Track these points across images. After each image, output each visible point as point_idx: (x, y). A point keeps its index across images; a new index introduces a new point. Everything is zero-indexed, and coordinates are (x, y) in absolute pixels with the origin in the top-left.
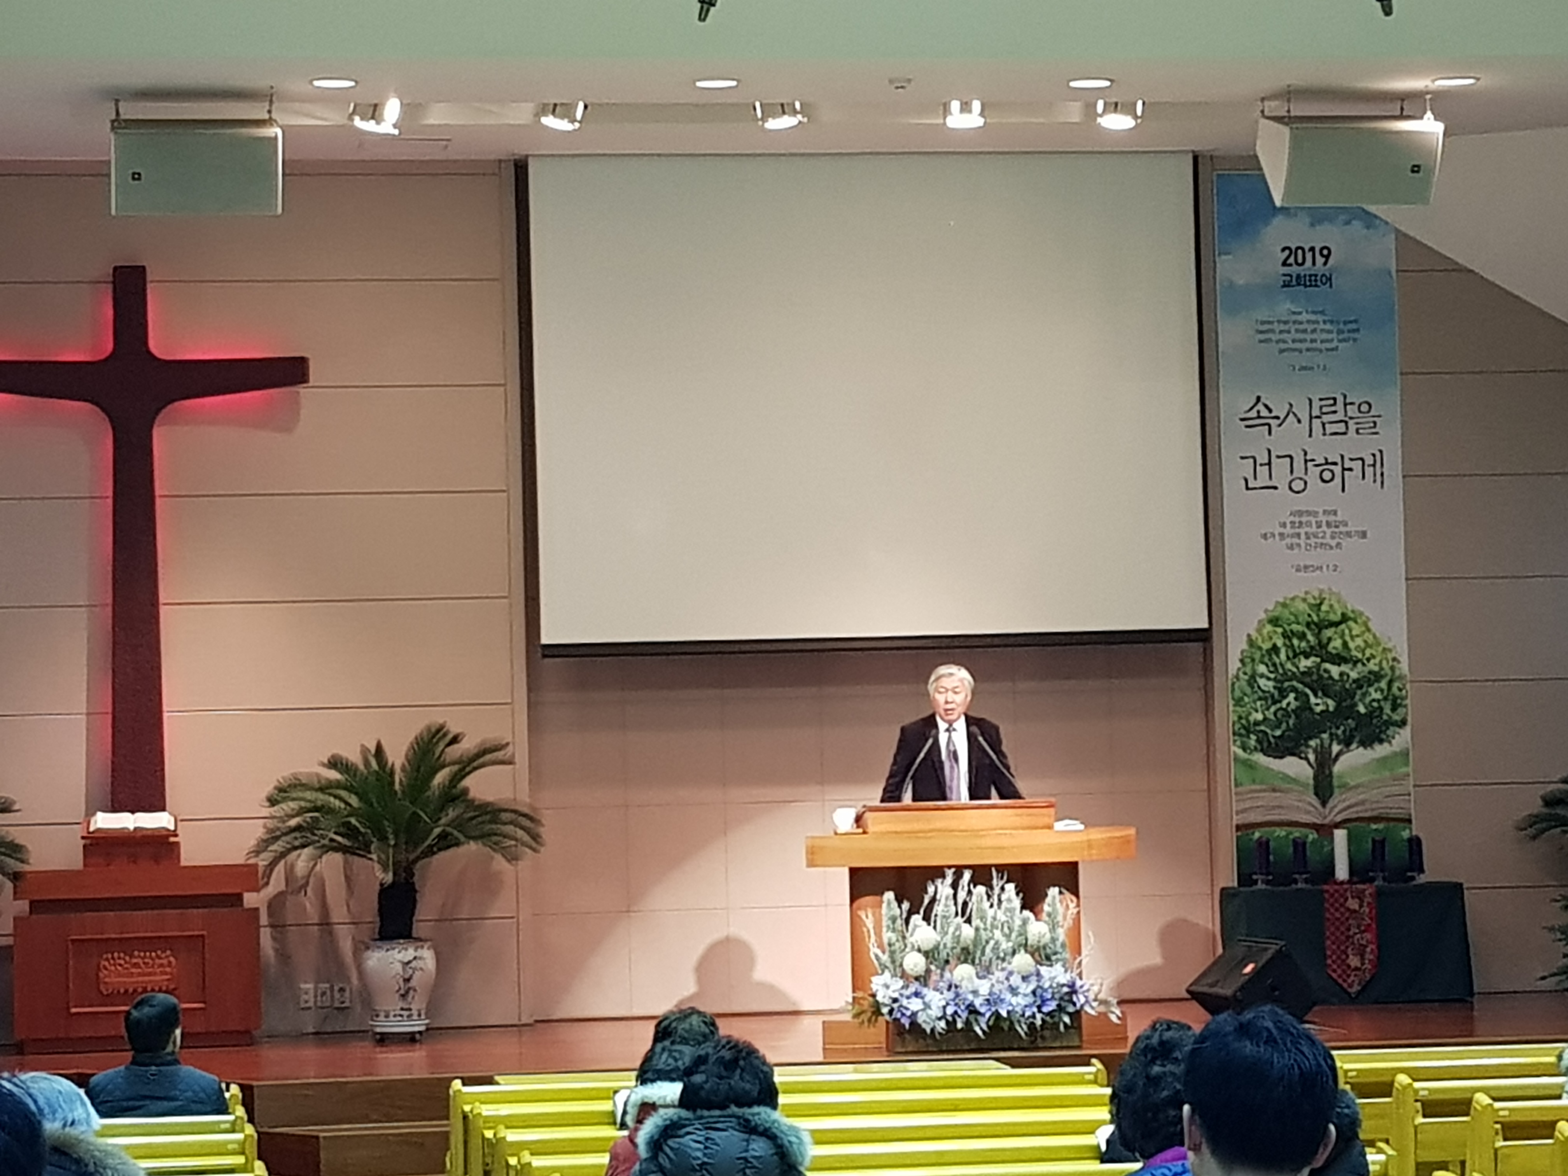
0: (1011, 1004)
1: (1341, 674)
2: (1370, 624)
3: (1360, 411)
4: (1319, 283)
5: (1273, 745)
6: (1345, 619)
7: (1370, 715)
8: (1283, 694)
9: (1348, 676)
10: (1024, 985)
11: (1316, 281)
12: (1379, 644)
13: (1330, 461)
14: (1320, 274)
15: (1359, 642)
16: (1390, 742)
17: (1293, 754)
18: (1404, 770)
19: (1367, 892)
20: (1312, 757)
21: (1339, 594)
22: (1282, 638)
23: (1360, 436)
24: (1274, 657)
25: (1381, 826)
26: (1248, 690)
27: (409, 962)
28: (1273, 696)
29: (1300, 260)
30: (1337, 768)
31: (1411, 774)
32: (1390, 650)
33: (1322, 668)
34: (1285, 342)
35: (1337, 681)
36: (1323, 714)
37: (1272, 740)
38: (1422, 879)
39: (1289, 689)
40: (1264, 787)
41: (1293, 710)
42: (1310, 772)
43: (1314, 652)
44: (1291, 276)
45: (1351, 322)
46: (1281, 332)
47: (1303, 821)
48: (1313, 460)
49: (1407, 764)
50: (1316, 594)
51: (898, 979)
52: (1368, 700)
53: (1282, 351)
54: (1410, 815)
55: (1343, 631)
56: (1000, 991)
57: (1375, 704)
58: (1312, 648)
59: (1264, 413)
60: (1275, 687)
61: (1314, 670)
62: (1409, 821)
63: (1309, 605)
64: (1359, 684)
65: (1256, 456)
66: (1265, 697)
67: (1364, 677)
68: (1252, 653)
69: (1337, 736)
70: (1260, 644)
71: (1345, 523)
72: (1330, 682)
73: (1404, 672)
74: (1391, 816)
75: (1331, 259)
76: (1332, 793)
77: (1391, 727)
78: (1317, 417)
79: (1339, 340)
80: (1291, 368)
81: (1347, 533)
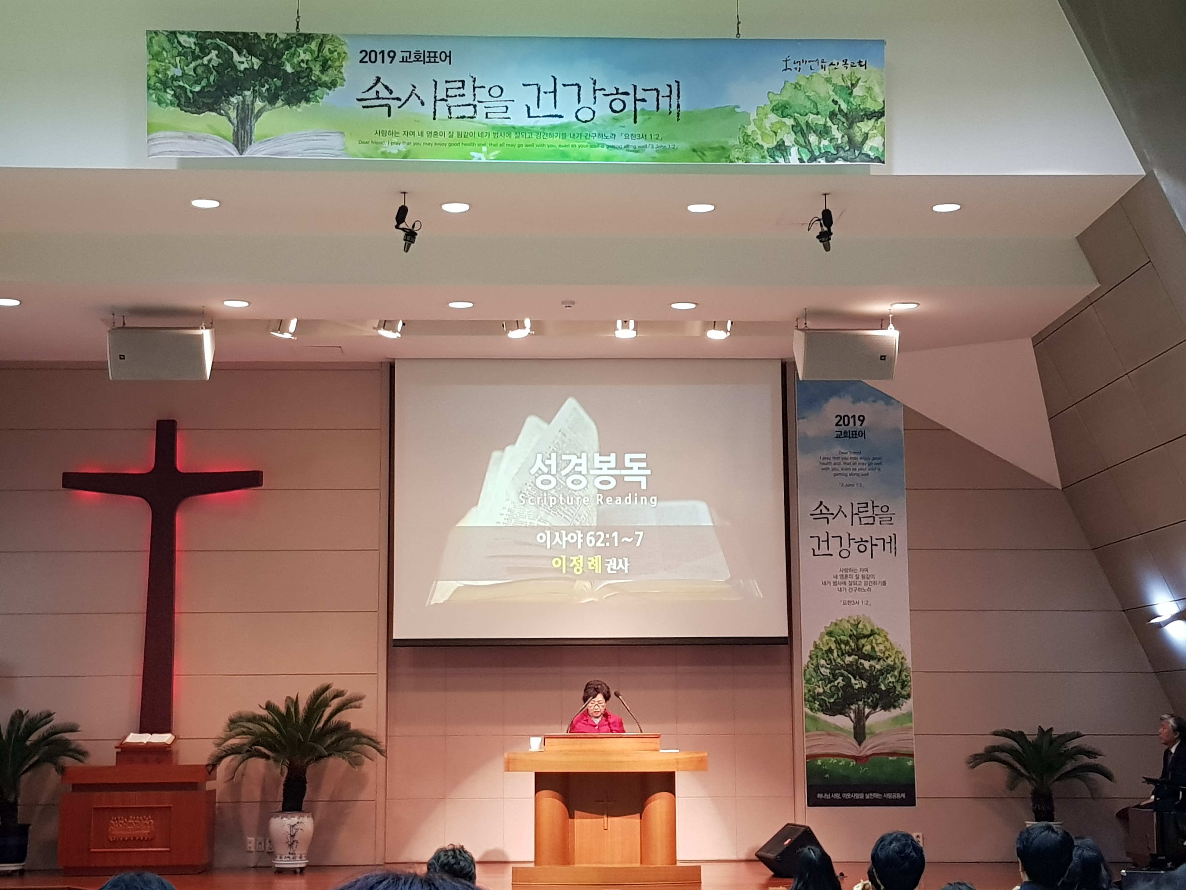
1: (871, 666)
2: (888, 637)
3: (882, 511)
4: (857, 436)
5: (829, 708)
6: (873, 633)
7: (888, 691)
8: (835, 677)
9: (875, 668)
11: (855, 434)
12: (893, 649)
13: (863, 540)
14: (858, 431)
15: (882, 647)
16: (900, 708)
17: (841, 714)
18: (909, 724)
20: (852, 715)
21: (869, 617)
22: (834, 645)
23: (881, 525)
24: (830, 655)
25: (895, 758)
26: (814, 674)
27: (295, 824)
28: (829, 678)
29: (846, 423)
30: (868, 723)
31: (913, 727)
32: (900, 652)
33: (859, 662)
34: (837, 469)
35: (868, 670)
36: (860, 690)
37: (828, 704)
39: (839, 674)
40: (824, 732)
41: (841, 687)
42: (851, 725)
43: (855, 653)
44: (841, 432)
45: (876, 459)
46: (835, 464)
47: (847, 754)
48: (854, 539)
49: (911, 721)
50: (855, 618)
52: (886, 682)
53: (835, 475)
54: (913, 752)
55: (872, 641)
57: (891, 685)
58: (853, 650)
59: (825, 511)
60: (830, 673)
61: (854, 663)
62: (912, 755)
63: (851, 624)
64: (881, 672)
65: (819, 536)
66: (824, 679)
67: (884, 668)
68: (817, 652)
69: (868, 702)
70: (822, 648)
71: (873, 576)
72: (864, 671)
73: (910, 666)
74: (901, 752)
75: (865, 422)
76: (864, 738)
77: (901, 699)
78: (856, 514)
79: (870, 469)
80: (841, 486)
81: (874, 582)
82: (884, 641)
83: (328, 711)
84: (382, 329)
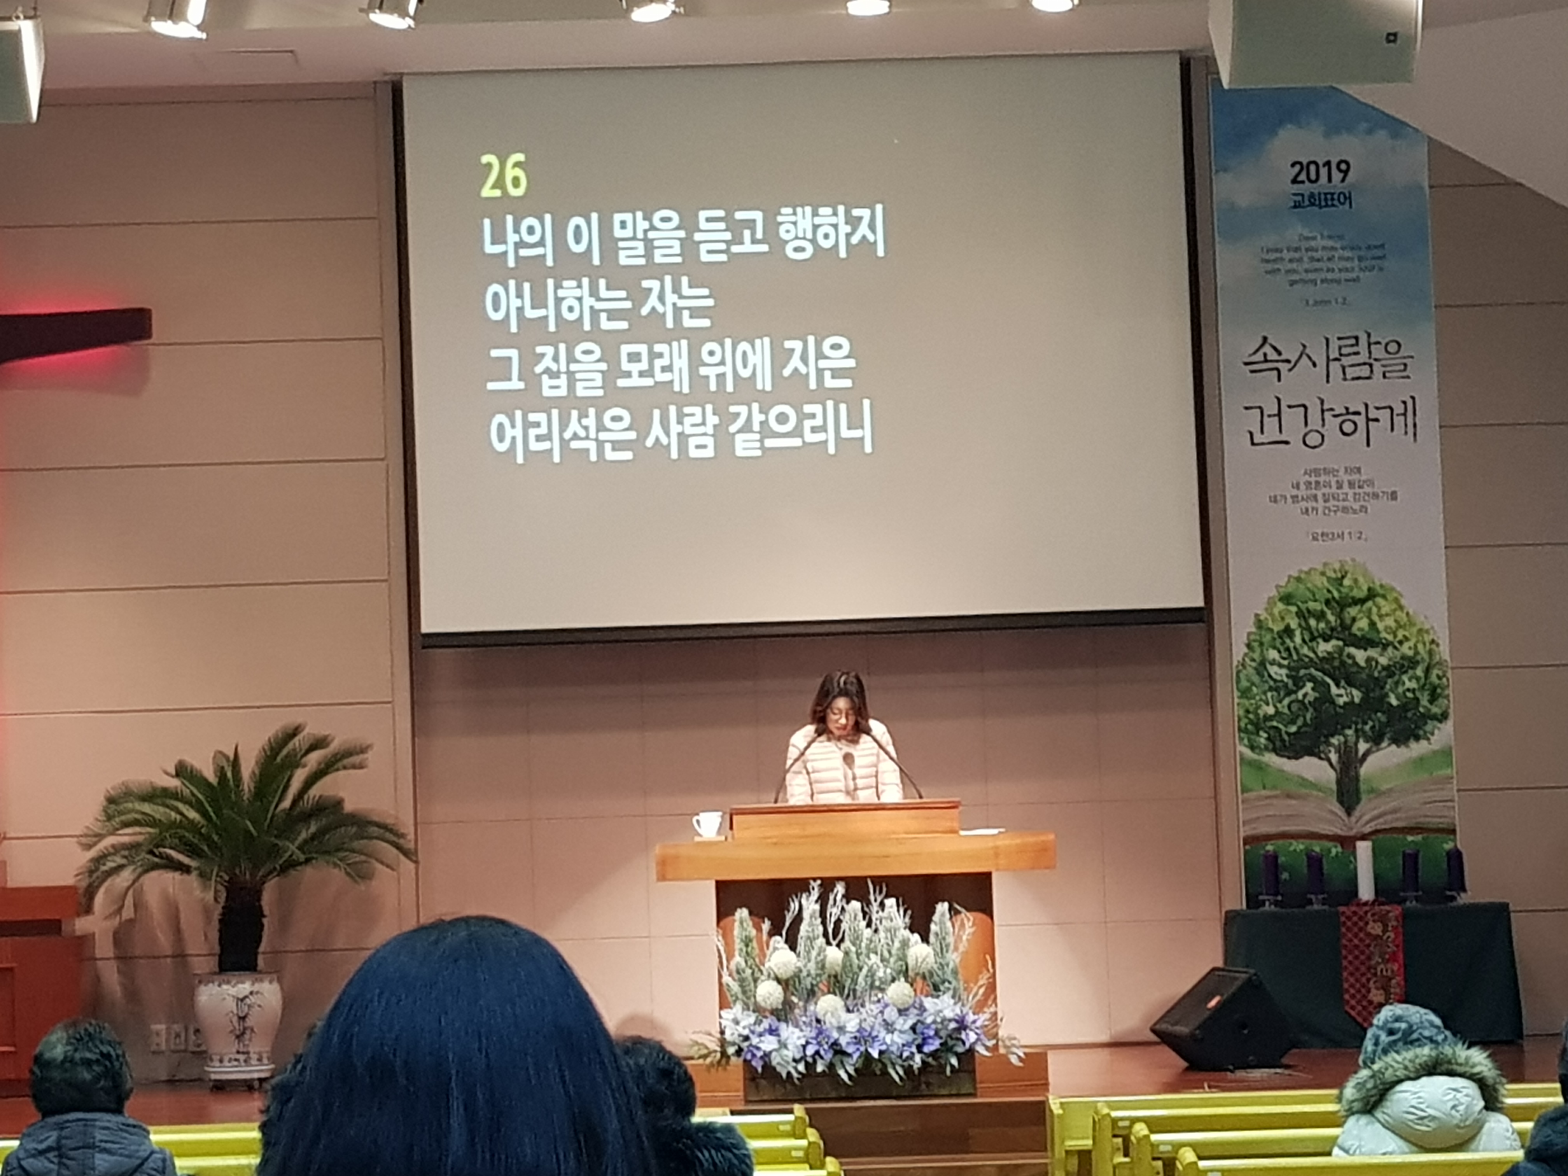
0: (886, 1043)
1: (1369, 660)
2: (1403, 602)
3: (1387, 351)
4: (1336, 203)
5: (1287, 744)
6: (1372, 595)
7: (1404, 707)
8: (1298, 683)
9: (1377, 662)
10: (901, 1020)
11: (1332, 200)
12: (1412, 624)
13: (1351, 410)
14: (1337, 192)
15: (1390, 622)
16: (1428, 739)
17: (1311, 754)
18: (1449, 771)
19: (1391, 914)
20: (1334, 757)
21: (1363, 564)
22: (1296, 620)
23: (1386, 380)
24: (1288, 641)
25: (1419, 838)
26: (1256, 679)
27: (245, 998)
28: (1286, 685)
29: (1313, 176)
30: (1364, 770)
31: (1455, 775)
32: (1427, 632)
33: (1345, 654)
34: (1296, 272)
35: (1362, 668)
36: (1347, 707)
37: (1286, 738)
38: (1464, 899)
39: (1305, 678)
40: (1278, 792)
41: (1310, 702)
42: (1332, 775)
43: (1335, 634)
44: (1302, 195)
45: (1374, 248)
46: (1291, 260)
47: (1324, 832)
48: (1332, 409)
49: (1451, 764)
51: (751, 1013)
52: (1400, 690)
54: (1455, 825)
55: (1370, 610)
56: (872, 1028)
57: (1410, 695)
58: (1332, 629)
59: (1272, 356)
60: (1288, 676)
61: (1336, 655)
62: (1453, 832)
63: (1329, 579)
64: (1390, 671)
65: (1262, 405)
66: (1277, 687)
67: (1395, 663)
68: (1261, 636)
69: (1364, 732)
70: (1270, 625)
71: (1370, 483)
72: (1354, 669)
73: (1446, 656)
74: (1431, 826)
75: (1350, 174)
76: (1358, 801)
77: (1429, 721)
78: (1336, 359)
79: (1361, 269)
80: (1304, 302)
81: (1374, 494)
82: (1395, 610)
83: (299, 777)
84: (377, 11)
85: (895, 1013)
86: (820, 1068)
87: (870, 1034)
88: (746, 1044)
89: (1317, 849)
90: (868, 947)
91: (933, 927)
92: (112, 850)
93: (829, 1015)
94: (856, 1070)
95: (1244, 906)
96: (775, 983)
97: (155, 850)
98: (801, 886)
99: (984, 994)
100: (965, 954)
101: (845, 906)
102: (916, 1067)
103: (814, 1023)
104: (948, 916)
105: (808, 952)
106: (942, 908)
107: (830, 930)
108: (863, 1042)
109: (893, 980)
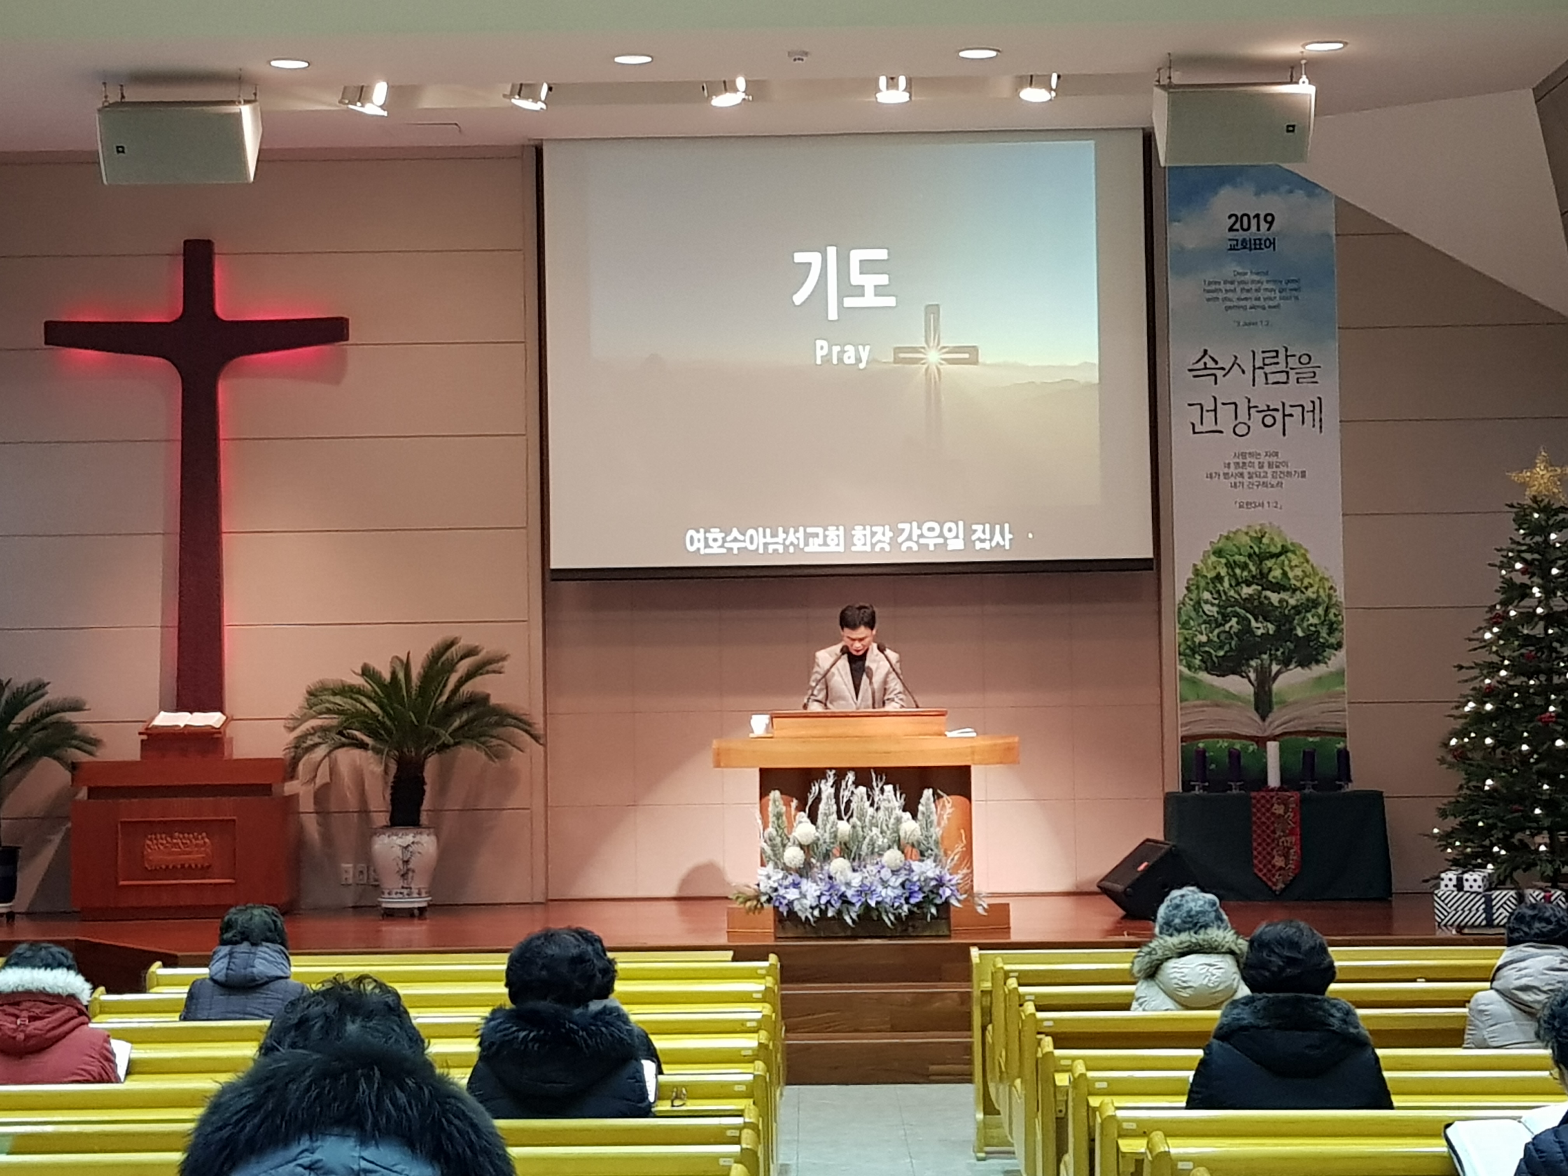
0: (881, 896)
1: (1280, 601)
2: (1309, 556)
3: (1300, 362)
4: (1263, 246)
5: (1216, 665)
6: (1284, 551)
7: (1308, 638)
8: (1226, 618)
9: (1287, 602)
10: (893, 879)
11: (1260, 244)
12: (1316, 574)
13: (1271, 408)
14: (1264, 238)
15: (1298, 572)
17: (1234, 673)
18: (1342, 688)
19: (1292, 798)
20: (1252, 676)
21: (1279, 527)
22: (1225, 570)
23: (1299, 385)
24: (1218, 585)
25: (1317, 739)
26: (1193, 614)
27: (409, 845)
28: (1216, 620)
29: (1245, 226)
30: (1275, 686)
31: (1346, 692)
32: (1327, 580)
33: (1263, 596)
34: (1230, 300)
35: (1277, 607)
36: (1264, 637)
37: (1215, 659)
38: (1350, 788)
39: (1231, 614)
40: (1208, 702)
41: (1235, 633)
42: (1251, 690)
43: (1256, 581)
44: (1237, 240)
45: (1293, 281)
46: (1227, 291)
47: (1244, 733)
48: (1256, 407)
49: (1343, 683)
51: (779, 870)
52: (1305, 624)
53: (1228, 308)
54: (1345, 730)
55: (1283, 561)
56: (871, 884)
57: (1313, 629)
58: (1253, 577)
59: (1211, 364)
60: (1218, 613)
61: (1256, 597)
62: (1344, 735)
63: (1251, 537)
64: (1297, 610)
65: (1203, 402)
66: (1209, 621)
67: (1302, 604)
68: (1197, 581)
69: (1276, 658)
70: (1205, 573)
71: (1285, 464)
72: (1270, 608)
73: (1342, 599)
74: (1327, 730)
75: (1275, 224)
76: (1271, 709)
77: (1327, 650)
78: (1260, 368)
79: (1281, 299)
80: (1236, 324)
81: (1288, 472)
82: (1302, 563)
83: (454, 679)
84: (517, 97)
85: (889, 874)
86: (830, 914)
87: (870, 888)
88: (775, 894)
89: (1238, 747)
90: (870, 821)
91: (920, 808)
92: (312, 731)
93: (839, 873)
94: (858, 916)
95: (1180, 790)
96: (798, 849)
97: (345, 732)
98: (819, 774)
99: (959, 858)
100: (945, 830)
101: (855, 791)
102: (903, 914)
103: (827, 879)
104: (932, 799)
105: (825, 825)
106: (928, 793)
107: (842, 808)
108: (863, 895)
109: (889, 847)
